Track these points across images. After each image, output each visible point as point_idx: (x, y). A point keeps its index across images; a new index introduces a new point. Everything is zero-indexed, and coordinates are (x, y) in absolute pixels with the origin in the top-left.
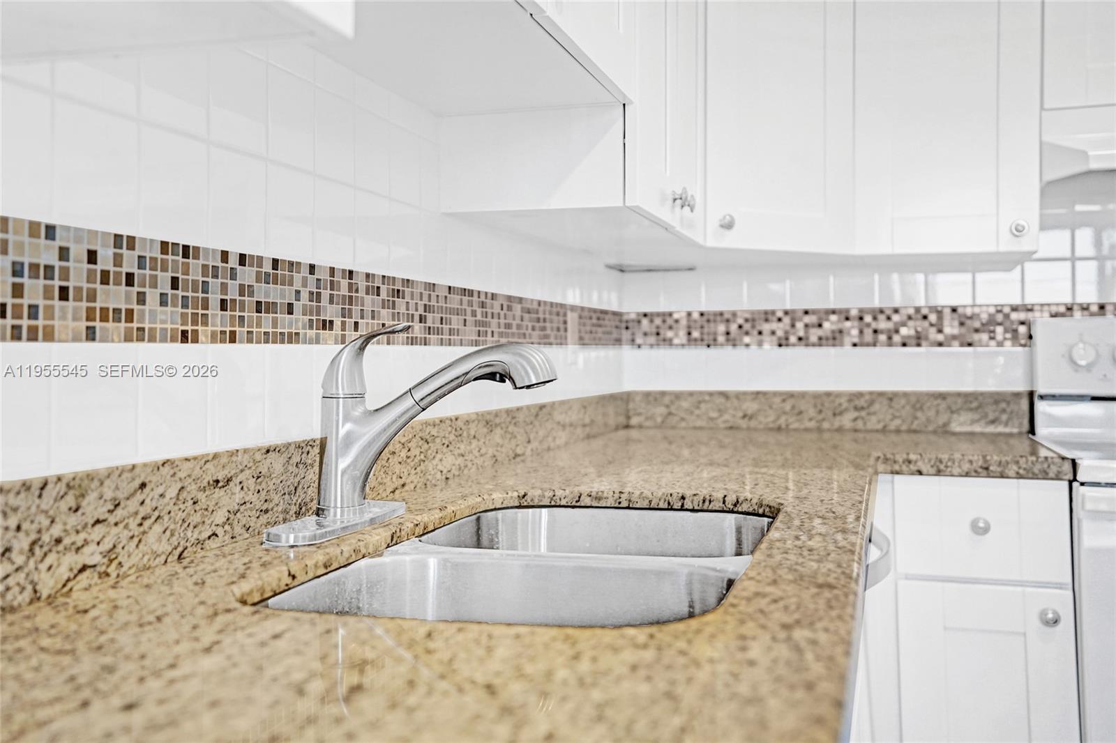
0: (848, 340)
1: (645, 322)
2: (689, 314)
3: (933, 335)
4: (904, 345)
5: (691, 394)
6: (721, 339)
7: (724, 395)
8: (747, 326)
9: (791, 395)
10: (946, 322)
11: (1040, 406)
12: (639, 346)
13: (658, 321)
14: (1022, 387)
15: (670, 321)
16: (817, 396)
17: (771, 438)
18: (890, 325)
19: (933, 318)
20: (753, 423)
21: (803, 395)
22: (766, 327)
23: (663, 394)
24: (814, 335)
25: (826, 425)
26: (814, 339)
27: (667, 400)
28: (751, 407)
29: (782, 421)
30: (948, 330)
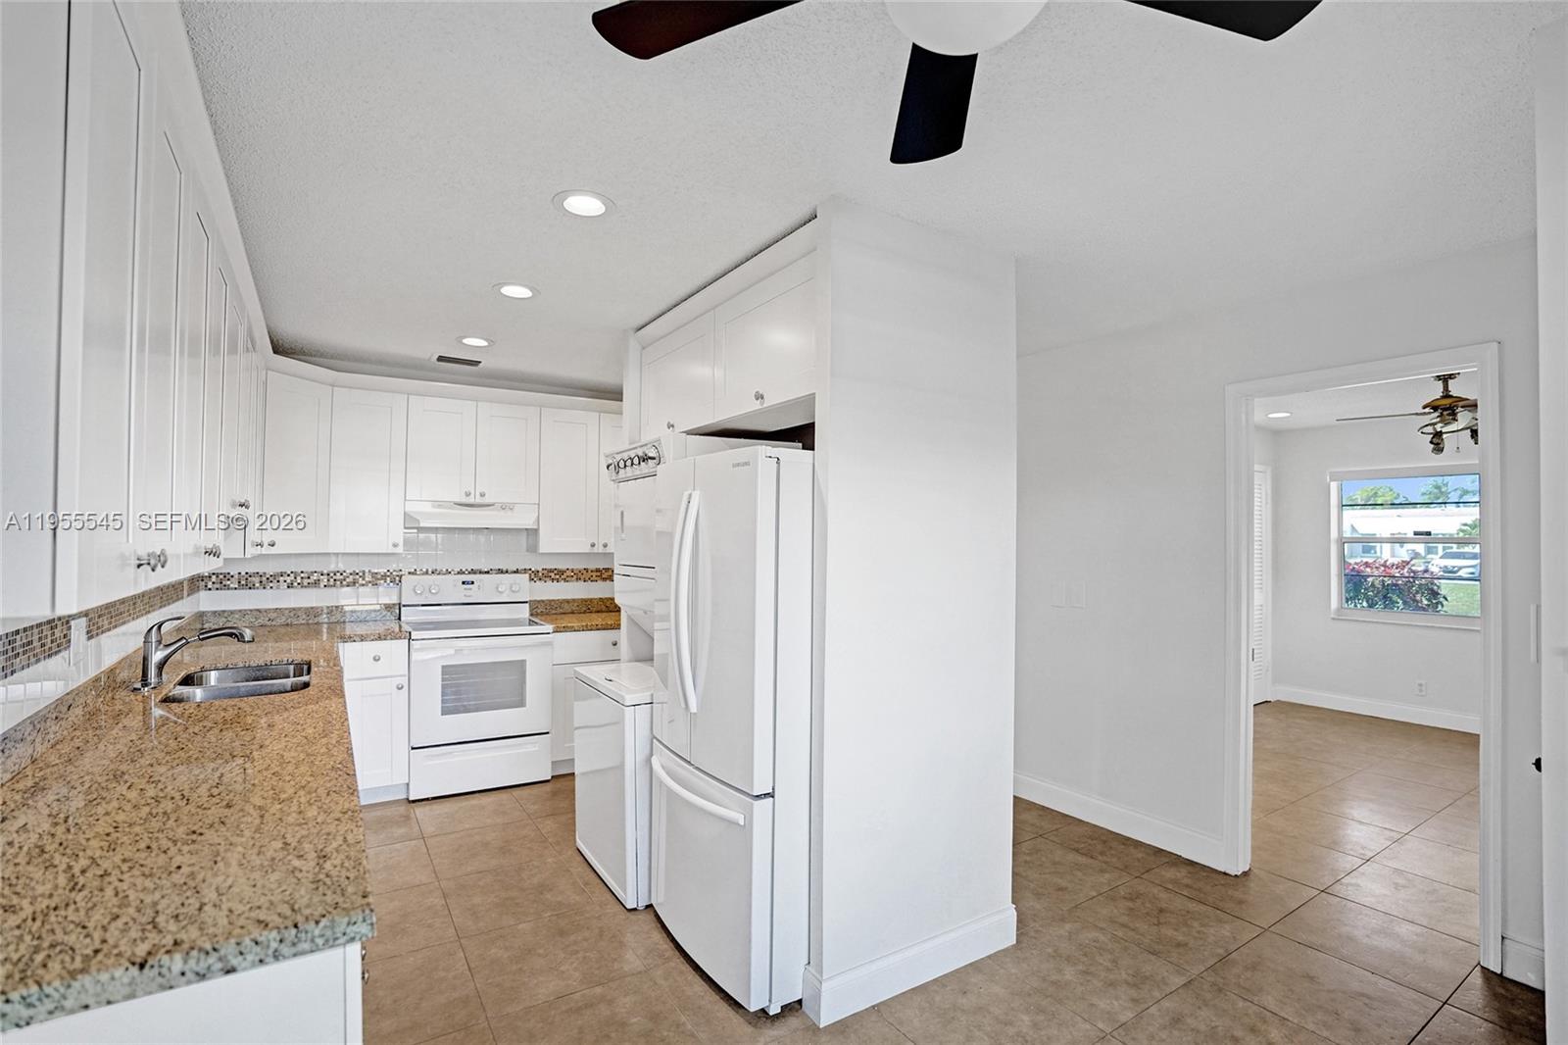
0: (322, 585)
1: (214, 577)
2: (240, 573)
3: (361, 581)
4: (348, 586)
5: (240, 611)
6: (257, 585)
7: (259, 610)
8: (271, 579)
9: (294, 609)
10: (367, 575)
11: (403, 609)
12: (210, 589)
13: (221, 577)
14: (396, 601)
15: (228, 577)
16: (307, 609)
17: (282, 630)
18: (342, 577)
19: (361, 574)
20: (274, 623)
21: (300, 609)
22: (281, 579)
23: (224, 611)
24: (306, 582)
25: (310, 622)
26: (305, 584)
27: (226, 615)
28: (273, 615)
29: (289, 621)
30: (367, 579)
